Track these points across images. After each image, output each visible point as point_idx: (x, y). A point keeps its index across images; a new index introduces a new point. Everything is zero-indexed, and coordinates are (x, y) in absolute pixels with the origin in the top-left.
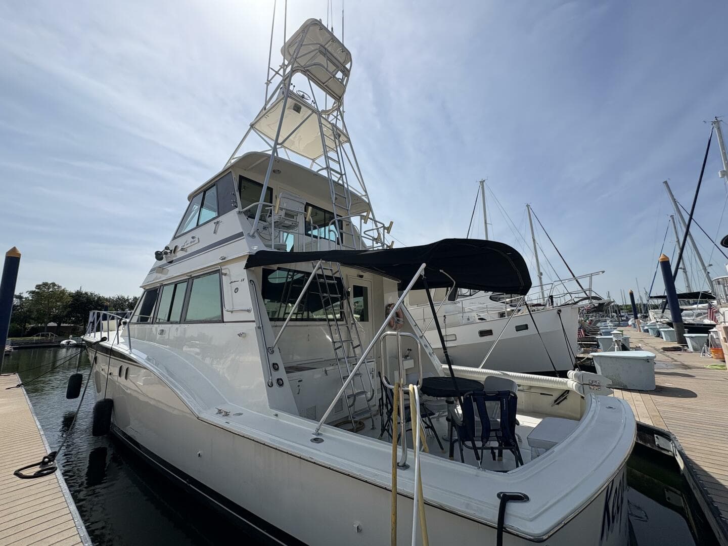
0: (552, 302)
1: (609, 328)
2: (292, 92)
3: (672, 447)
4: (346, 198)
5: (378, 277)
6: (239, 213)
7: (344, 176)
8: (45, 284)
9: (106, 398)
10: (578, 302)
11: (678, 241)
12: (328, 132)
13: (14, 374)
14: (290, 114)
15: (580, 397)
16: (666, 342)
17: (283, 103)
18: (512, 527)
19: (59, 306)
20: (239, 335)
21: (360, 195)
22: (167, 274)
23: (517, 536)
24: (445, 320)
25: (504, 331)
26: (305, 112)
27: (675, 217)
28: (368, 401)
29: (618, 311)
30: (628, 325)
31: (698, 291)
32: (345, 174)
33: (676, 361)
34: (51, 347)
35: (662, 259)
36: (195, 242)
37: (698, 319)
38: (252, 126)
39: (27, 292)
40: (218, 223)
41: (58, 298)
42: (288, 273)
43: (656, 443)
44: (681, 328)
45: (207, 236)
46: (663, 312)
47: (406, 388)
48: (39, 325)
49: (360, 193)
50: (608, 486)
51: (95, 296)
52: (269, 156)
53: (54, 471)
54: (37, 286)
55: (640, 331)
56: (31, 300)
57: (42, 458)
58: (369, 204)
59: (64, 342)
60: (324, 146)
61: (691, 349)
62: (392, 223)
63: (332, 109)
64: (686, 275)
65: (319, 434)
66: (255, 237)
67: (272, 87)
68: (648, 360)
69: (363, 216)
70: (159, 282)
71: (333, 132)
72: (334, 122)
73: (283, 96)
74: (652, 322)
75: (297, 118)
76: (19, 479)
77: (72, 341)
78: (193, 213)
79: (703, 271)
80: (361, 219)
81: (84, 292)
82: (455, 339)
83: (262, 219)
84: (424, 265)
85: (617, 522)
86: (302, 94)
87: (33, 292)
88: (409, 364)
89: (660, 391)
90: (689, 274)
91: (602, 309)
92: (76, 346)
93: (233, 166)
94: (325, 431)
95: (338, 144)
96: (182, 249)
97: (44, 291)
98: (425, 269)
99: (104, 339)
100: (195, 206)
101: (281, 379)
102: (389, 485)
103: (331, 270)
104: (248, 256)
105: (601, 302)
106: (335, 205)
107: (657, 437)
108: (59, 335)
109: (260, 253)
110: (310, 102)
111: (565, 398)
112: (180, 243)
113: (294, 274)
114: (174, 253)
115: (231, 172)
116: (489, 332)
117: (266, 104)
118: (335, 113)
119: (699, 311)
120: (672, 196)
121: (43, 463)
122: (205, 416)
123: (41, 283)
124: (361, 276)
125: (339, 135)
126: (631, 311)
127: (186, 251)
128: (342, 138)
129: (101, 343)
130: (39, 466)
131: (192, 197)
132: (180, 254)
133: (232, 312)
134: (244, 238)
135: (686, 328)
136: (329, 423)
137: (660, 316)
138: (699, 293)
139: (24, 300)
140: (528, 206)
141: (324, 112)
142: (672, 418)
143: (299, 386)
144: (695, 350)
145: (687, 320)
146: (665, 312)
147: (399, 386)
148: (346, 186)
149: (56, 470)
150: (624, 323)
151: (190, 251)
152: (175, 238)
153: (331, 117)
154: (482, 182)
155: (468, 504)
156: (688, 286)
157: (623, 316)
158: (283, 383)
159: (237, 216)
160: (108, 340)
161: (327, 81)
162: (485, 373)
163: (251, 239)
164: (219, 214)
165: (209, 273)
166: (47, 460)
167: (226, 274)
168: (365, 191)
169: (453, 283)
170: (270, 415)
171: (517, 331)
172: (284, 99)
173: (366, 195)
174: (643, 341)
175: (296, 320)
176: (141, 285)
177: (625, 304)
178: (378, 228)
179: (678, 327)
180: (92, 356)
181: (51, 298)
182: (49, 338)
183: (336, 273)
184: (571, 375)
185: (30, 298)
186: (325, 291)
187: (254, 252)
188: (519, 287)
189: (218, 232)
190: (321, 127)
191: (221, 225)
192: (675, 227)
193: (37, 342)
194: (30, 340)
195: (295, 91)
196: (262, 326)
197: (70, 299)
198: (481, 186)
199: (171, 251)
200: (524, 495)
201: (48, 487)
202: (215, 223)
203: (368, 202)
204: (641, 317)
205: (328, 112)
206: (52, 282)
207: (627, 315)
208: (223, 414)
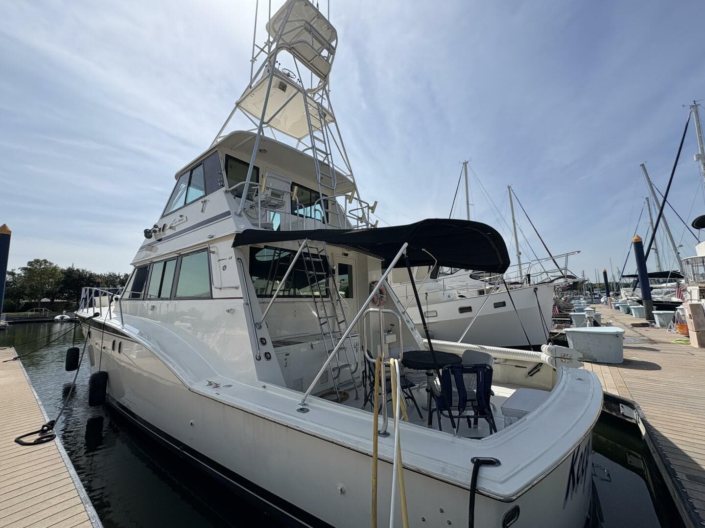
0: (529, 280)
1: (582, 305)
2: (277, 70)
3: (635, 415)
4: (331, 178)
5: (362, 255)
6: (226, 192)
7: (329, 156)
8: (37, 261)
9: (101, 370)
10: (553, 281)
11: (652, 223)
12: (313, 111)
13: (11, 347)
14: (276, 92)
15: (552, 370)
16: (635, 318)
17: (269, 81)
18: (487, 488)
19: (52, 283)
20: (228, 311)
21: (345, 175)
22: (156, 252)
23: (489, 497)
24: (426, 297)
25: (483, 307)
26: (290, 90)
27: (650, 199)
28: (352, 373)
29: (591, 289)
30: (600, 303)
31: (668, 270)
32: (330, 154)
33: (644, 336)
34: (45, 322)
35: (636, 240)
36: (183, 221)
37: (666, 297)
38: (238, 104)
39: (19, 269)
40: (205, 201)
41: (51, 274)
42: (275, 251)
43: (621, 412)
44: (650, 305)
45: (194, 215)
46: (634, 290)
47: (387, 362)
48: (33, 301)
49: (346, 173)
50: (574, 450)
51: (87, 272)
52: (255, 135)
53: (53, 439)
54: (29, 263)
55: (612, 308)
56: (24, 277)
57: (41, 426)
58: (354, 184)
59: (58, 317)
60: (310, 125)
61: (658, 325)
62: (376, 203)
63: (317, 88)
64: (658, 254)
65: (305, 405)
66: (242, 216)
67: (258, 64)
68: (617, 335)
69: (348, 196)
70: (149, 259)
71: (319, 112)
72: (319, 101)
73: (268, 74)
74: (623, 299)
75: (278, 98)
76: (20, 446)
78: (180, 191)
79: (673, 251)
80: (346, 199)
81: (75, 269)
82: (436, 315)
83: (249, 198)
84: (406, 245)
86: (287, 72)
87: (25, 269)
88: (391, 338)
89: (628, 364)
90: (660, 254)
91: (576, 287)
92: (70, 321)
93: (220, 145)
94: (310, 401)
95: (323, 124)
96: (171, 228)
97: (36, 268)
98: (407, 248)
99: (96, 315)
100: (182, 185)
101: (269, 353)
102: (371, 451)
103: (316, 248)
104: (235, 235)
105: (575, 280)
106: (321, 185)
107: (622, 406)
108: (55, 309)
109: (247, 232)
110: (295, 80)
111: (539, 370)
112: (168, 221)
113: (280, 252)
115: (217, 151)
116: (469, 309)
117: (251, 82)
118: (321, 92)
119: (668, 289)
120: (648, 179)
121: (42, 431)
122: (197, 387)
123: (32, 260)
124: (346, 255)
125: (325, 115)
126: (603, 290)
127: (175, 230)
128: (328, 118)
129: (94, 318)
130: (39, 434)
131: (179, 176)
132: (168, 232)
133: (220, 289)
134: (231, 217)
135: (654, 305)
136: (314, 394)
137: (630, 294)
138: (669, 272)
139: (16, 276)
140: (509, 187)
141: (310, 90)
142: (636, 389)
143: (286, 359)
144: (662, 326)
145: (656, 297)
146: (635, 291)
147: (381, 360)
148: (331, 165)
149: (55, 437)
150: (597, 301)
151: (178, 230)
152: (163, 216)
153: (317, 97)
154: (465, 164)
155: (443, 468)
156: (659, 266)
157: (596, 294)
158: (270, 357)
159: (224, 195)
160: (101, 316)
161: (312, 59)
162: (463, 347)
163: (238, 218)
164: (206, 193)
165: (198, 252)
166: (46, 428)
167: (214, 252)
168: (351, 171)
169: (435, 261)
170: (258, 387)
171: (495, 308)
172: (270, 77)
173: (351, 175)
174: (613, 317)
175: (284, 296)
176: (131, 262)
177: (598, 282)
178: (363, 208)
179: (647, 304)
180: (86, 331)
181: (44, 274)
182: (43, 314)
183: (321, 251)
184: (545, 347)
185: (23, 275)
186: (310, 269)
187: (241, 231)
188: (499, 265)
189: (206, 211)
190: (306, 107)
191: (208, 205)
192: (650, 209)
193: (31, 317)
194: (24, 315)
195: (280, 69)
196: (250, 303)
197: (62, 276)
198: (464, 168)
199: (160, 229)
200: (496, 460)
201: (47, 454)
202: (202, 202)
203: (353, 181)
204: (613, 295)
205: (313, 91)
206: (43, 259)
207: (600, 293)
208: (213, 386)
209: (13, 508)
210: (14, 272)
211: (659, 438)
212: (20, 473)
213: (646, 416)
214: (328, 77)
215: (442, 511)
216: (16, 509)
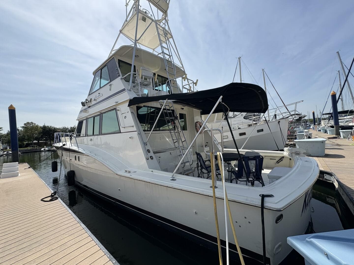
0: (276, 117)
1: (301, 130)
2: (140, 10)
3: (332, 179)
4: (173, 69)
5: (191, 109)
6: (122, 79)
7: (171, 57)
8: (28, 123)
9: (71, 170)
10: (288, 117)
11: (340, 85)
12: (161, 32)
13: (25, 163)
14: (141, 22)
15: (289, 159)
16: (329, 135)
17: (137, 17)
18: (268, 206)
19: (37, 133)
20: (130, 138)
21: (180, 67)
22: (88, 113)
23: (270, 209)
24: (222, 129)
25: (251, 132)
26: (148, 21)
27: (340, 72)
28: (191, 165)
29: (305, 122)
30: (310, 128)
31: (348, 110)
32: (172, 56)
33: (334, 143)
34: (37, 151)
35: (332, 94)
36: (100, 96)
37: (346, 123)
38: (121, 31)
39: (20, 127)
40: (111, 85)
41: (35, 129)
42: (148, 108)
43: (325, 178)
44: (337, 128)
45: (106, 92)
46: (329, 121)
47: (216, 154)
48: (30, 142)
49: (180, 66)
50: (306, 192)
51: (52, 127)
52: (133, 48)
53: (57, 199)
54: (25, 124)
55: (316, 131)
56: (23, 131)
57: (51, 194)
58: (184, 72)
59: (42, 149)
60: (160, 40)
61: (342, 137)
62: (197, 80)
63: (161, 19)
64: (342, 102)
65: (173, 177)
66: (131, 91)
67: (129, 7)
68: (323, 142)
69: (183, 77)
70: (85, 117)
71: (164, 32)
72: (164, 26)
73: (136, 12)
74: (323, 126)
75: (142, 25)
76: (44, 202)
77: (46, 148)
78: (96, 81)
79: (352, 99)
80: (182, 79)
81: (47, 126)
82: (227, 138)
83: (133, 82)
84: (221, 97)
85: (308, 207)
86: (145, 10)
87: (23, 127)
88: (207, 149)
89: (327, 156)
90: (344, 101)
91: (300, 120)
92: (48, 151)
93: (114, 55)
94: (176, 176)
95: (167, 39)
96: (95, 100)
97: (28, 126)
98: (222, 99)
99: (64, 145)
100: (97, 78)
101: (152, 156)
102: (212, 194)
103: (169, 106)
104: (129, 101)
105: (300, 116)
106: (168, 73)
107: (325, 175)
108: (40, 146)
109: (134, 98)
110: (149, 15)
111: (282, 160)
112: (93, 97)
113: (151, 109)
114: (91, 102)
115: (114, 57)
116: (244, 134)
117: (127, 18)
118: (164, 21)
119: (348, 119)
120: (341, 60)
121: (52, 196)
122: (120, 173)
123: (26, 123)
124: (183, 109)
125: (167, 34)
126: (311, 122)
127: (97, 101)
128: (169, 36)
129: (63, 147)
130: (50, 197)
131: (95, 73)
132: (93, 102)
133: (124, 128)
134: (126, 91)
135: (340, 128)
136: (176, 173)
137: (327, 123)
138: (348, 111)
139: (20, 131)
140: (263, 70)
141: (158, 20)
142: (333, 167)
143: (159, 160)
144: (344, 137)
145: (341, 124)
146: (330, 121)
147: (212, 153)
148: (173, 63)
149: (58, 198)
150: (309, 127)
151: (98, 101)
152: (89, 95)
153: (161, 24)
154: (239, 58)
155: (247, 199)
156: (343, 108)
157: (307, 125)
158: (153, 158)
159: (120, 81)
160: (67, 145)
161: (158, 2)
162: (244, 151)
163: (129, 91)
164: (110, 80)
165: (110, 110)
166: (53, 194)
167: (119, 110)
168: (182, 65)
169: (228, 109)
170: (149, 171)
171: (258, 132)
172: (137, 14)
173: (182, 67)
174: (317, 135)
175: (156, 130)
176: (77, 119)
177: (309, 118)
178: (189, 84)
179: (336, 127)
180: (60, 153)
181: (32, 129)
182: (35, 148)
183: (171, 107)
184: (286, 149)
185: (23, 130)
186: (167, 116)
187: (132, 98)
188: (262, 109)
189: (112, 90)
190: (157, 30)
191: (113, 86)
192: (340, 77)
193: (30, 150)
194: (27, 149)
195: (141, 9)
196: (140, 133)
197: (41, 129)
198: (239, 60)
199: (89, 101)
200: (271, 195)
201: (57, 205)
202: (109, 85)
203: (183, 70)
204: (317, 124)
205: (160, 21)
206: (31, 122)
207: (309, 124)
208: (128, 172)
209: (49, 226)
210: (18, 129)
211: (345, 187)
212: (47, 212)
213: (339, 178)
214: (167, 12)
215: (245, 218)
216: (50, 226)
